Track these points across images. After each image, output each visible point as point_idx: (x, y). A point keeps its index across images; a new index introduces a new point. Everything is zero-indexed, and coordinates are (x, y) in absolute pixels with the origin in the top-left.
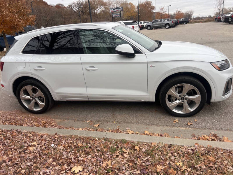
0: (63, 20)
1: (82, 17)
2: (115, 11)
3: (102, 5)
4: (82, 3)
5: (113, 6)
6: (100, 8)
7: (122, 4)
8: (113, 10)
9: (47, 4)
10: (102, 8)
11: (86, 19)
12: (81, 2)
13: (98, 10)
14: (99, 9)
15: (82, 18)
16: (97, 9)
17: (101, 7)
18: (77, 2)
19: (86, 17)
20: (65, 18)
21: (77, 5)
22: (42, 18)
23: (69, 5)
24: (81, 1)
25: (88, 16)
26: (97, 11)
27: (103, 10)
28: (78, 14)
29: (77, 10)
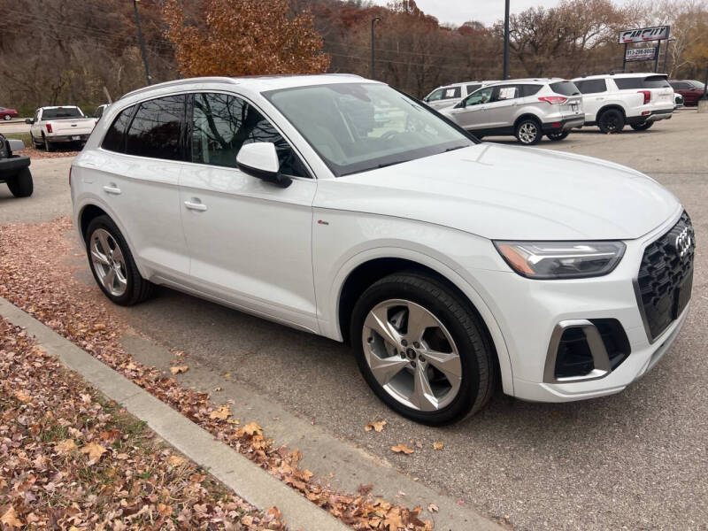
0: (469, 69)
1: (528, 60)
2: (639, 38)
3: (607, 22)
4: (538, 18)
5: (648, 23)
6: (598, 32)
7: (683, 17)
8: (633, 35)
9: (437, 22)
10: (604, 29)
11: (539, 66)
12: (535, 13)
13: (587, 36)
14: (593, 34)
15: (529, 63)
16: (585, 34)
17: (603, 26)
18: (523, 14)
19: (542, 61)
20: (474, 64)
21: (519, 23)
22: (410, 63)
23: (497, 23)
24: (537, 12)
25: (548, 58)
26: (584, 41)
27: (606, 39)
28: (519, 52)
29: (519, 38)
